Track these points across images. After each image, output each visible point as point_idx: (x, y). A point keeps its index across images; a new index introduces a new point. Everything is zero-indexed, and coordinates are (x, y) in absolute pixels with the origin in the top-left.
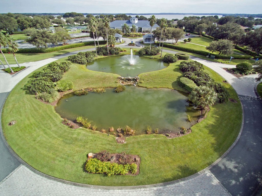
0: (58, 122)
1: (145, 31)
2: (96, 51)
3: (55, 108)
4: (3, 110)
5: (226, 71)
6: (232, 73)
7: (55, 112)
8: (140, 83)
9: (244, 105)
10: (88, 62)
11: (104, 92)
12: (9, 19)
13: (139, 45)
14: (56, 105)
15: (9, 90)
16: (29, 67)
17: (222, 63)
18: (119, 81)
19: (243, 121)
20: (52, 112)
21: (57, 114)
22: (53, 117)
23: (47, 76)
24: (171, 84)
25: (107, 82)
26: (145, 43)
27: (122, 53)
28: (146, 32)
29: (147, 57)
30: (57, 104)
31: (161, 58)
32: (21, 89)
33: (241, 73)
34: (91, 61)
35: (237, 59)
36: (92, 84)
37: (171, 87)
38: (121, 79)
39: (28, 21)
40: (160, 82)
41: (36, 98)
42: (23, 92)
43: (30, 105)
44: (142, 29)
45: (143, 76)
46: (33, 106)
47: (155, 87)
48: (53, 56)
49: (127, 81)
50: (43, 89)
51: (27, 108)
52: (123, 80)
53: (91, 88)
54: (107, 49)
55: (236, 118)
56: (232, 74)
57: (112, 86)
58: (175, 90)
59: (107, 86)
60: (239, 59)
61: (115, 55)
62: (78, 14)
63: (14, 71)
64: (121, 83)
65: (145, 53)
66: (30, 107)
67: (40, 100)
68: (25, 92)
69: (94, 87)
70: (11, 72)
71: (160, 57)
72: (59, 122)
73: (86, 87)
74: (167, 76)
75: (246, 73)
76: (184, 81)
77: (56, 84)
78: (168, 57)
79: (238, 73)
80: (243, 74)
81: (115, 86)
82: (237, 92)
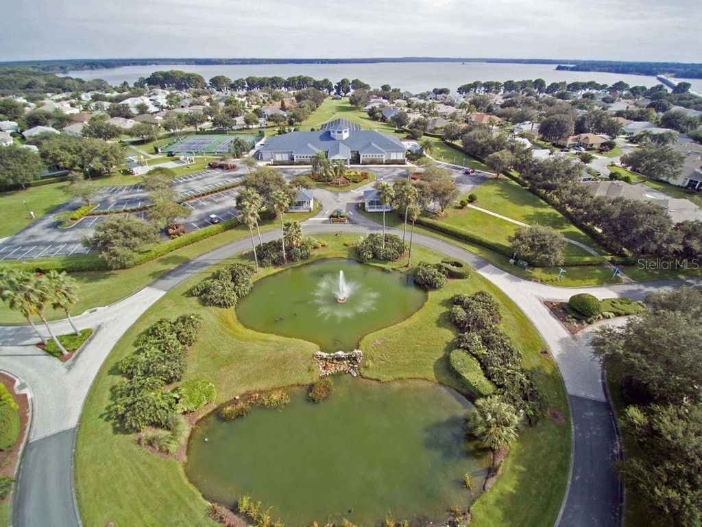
0: (201, 515)
1: (368, 161)
2: (253, 252)
3: (185, 465)
4: (77, 490)
5: (550, 313)
6: (561, 319)
7: (186, 481)
8: (366, 367)
9: (577, 428)
10: (239, 296)
11: (285, 404)
12: (22, 155)
13: (356, 220)
14: (185, 458)
15: (73, 422)
16: (99, 328)
17: (542, 281)
18: (317, 364)
19: (570, 476)
20: (181, 482)
21: (191, 487)
22: (187, 499)
23: (154, 375)
24: (432, 367)
25: (291, 370)
26: (370, 210)
27: (316, 252)
28: (371, 164)
29: (377, 265)
30: (187, 454)
31: (409, 270)
32: (101, 416)
33: (579, 321)
34: (246, 293)
35: (576, 265)
36: (258, 378)
37: (431, 375)
38: (322, 359)
39: (69, 151)
40: (407, 361)
41: (139, 442)
42: (106, 427)
43: (132, 470)
44: (361, 157)
45: (371, 348)
46: (139, 471)
47: (397, 376)
48: (151, 280)
49: (335, 361)
50: (153, 417)
51: (127, 479)
52: (326, 359)
53: (256, 392)
54: (282, 245)
55: (557, 470)
56: (562, 321)
57: (302, 384)
58: (441, 383)
59: (290, 382)
60: (580, 265)
61: (300, 263)
63: (68, 351)
64: (321, 368)
65: (371, 256)
66: (134, 474)
67: (150, 447)
68: (111, 427)
69: (262, 389)
70: (61, 353)
71: (407, 266)
72: (203, 516)
73: (243, 391)
74: (423, 342)
75: (589, 320)
76: (459, 363)
77: (178, 397)
78: (425, 276)
79: (573, 321)
80: (584, 322)
81: (309, 382)
82: (567, 386)
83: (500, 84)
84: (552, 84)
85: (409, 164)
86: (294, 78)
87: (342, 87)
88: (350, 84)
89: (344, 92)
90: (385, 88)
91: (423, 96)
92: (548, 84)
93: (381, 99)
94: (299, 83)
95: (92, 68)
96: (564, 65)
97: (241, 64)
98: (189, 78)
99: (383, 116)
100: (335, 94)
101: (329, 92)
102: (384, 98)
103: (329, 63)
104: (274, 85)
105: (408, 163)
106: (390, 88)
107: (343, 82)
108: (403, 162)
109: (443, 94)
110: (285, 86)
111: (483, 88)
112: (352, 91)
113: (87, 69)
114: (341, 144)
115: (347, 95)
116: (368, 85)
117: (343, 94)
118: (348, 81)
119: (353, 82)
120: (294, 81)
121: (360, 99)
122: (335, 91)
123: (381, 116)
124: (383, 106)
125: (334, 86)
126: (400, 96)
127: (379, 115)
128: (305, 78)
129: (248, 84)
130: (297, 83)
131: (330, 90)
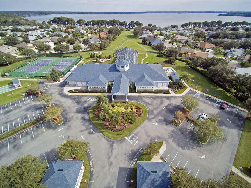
1: (142, 90)
28: (144, 93)
44: (137, 88)
62: (67, 19)
83: (201, 23)
84: (225, 23)
85: (172, 94)
86: (111, 20)
87: (131, 24)
88: (135, 23)
89: (132, 27)
90: (150, 25)
91: (166, 29)
92: (223, 23)
93: (148, 32)
94: (113, 23)
95: (40, 15)
96: (222, 14)
97: (95, 14)
98: (68, 20)
99: (150, 43)
100: (128, 27)
101: (126, 27)
102: (149, 31)
103: (128, 13)
104: (103, 23)
105: (171, 92)
106: (151, 25)
107: (132, 22)
108: (167, 92)
109: (175, 28)
110: (108, 24)
111: (193, 25)
112: (135, 27)
113: (38, 15)
114: (123, 76)
115: (133, 28)
116: (142, 24)
117: (132, 28)
118: (134, 22)
119: (136, 22)
120: (111, 22)
121: (138, 32)
122: (128, 26)
123: (149, 43)
124: (149, 36)
125: (128, 24)
126: (156, 29)
127: (148, 42)
128: (116, 20)
129: (93, 23)
130: (112, 22)
131: (126, 26)
